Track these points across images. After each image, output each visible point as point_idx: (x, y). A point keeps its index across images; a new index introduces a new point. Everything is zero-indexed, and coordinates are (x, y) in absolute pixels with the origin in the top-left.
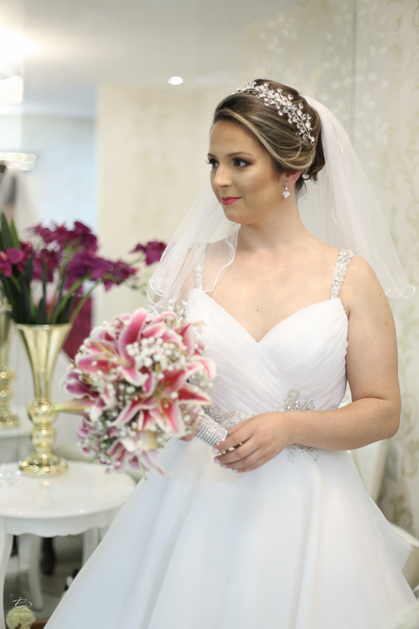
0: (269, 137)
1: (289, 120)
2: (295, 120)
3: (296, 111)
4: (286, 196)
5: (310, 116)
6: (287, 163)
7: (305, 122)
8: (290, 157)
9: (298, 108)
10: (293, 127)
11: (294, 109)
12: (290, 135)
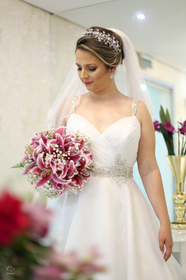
0: (103, 56)
1: (110, 46)
2: (112, 45)
3: (112, 41)
4: (111, 78)
5: (118, 41)
6: (111, 65)
7: (116, 44)
8: (112, 62)
9: (113, 39)
10: (111, 49)
11: (111, 40)
12: (112, 53)
